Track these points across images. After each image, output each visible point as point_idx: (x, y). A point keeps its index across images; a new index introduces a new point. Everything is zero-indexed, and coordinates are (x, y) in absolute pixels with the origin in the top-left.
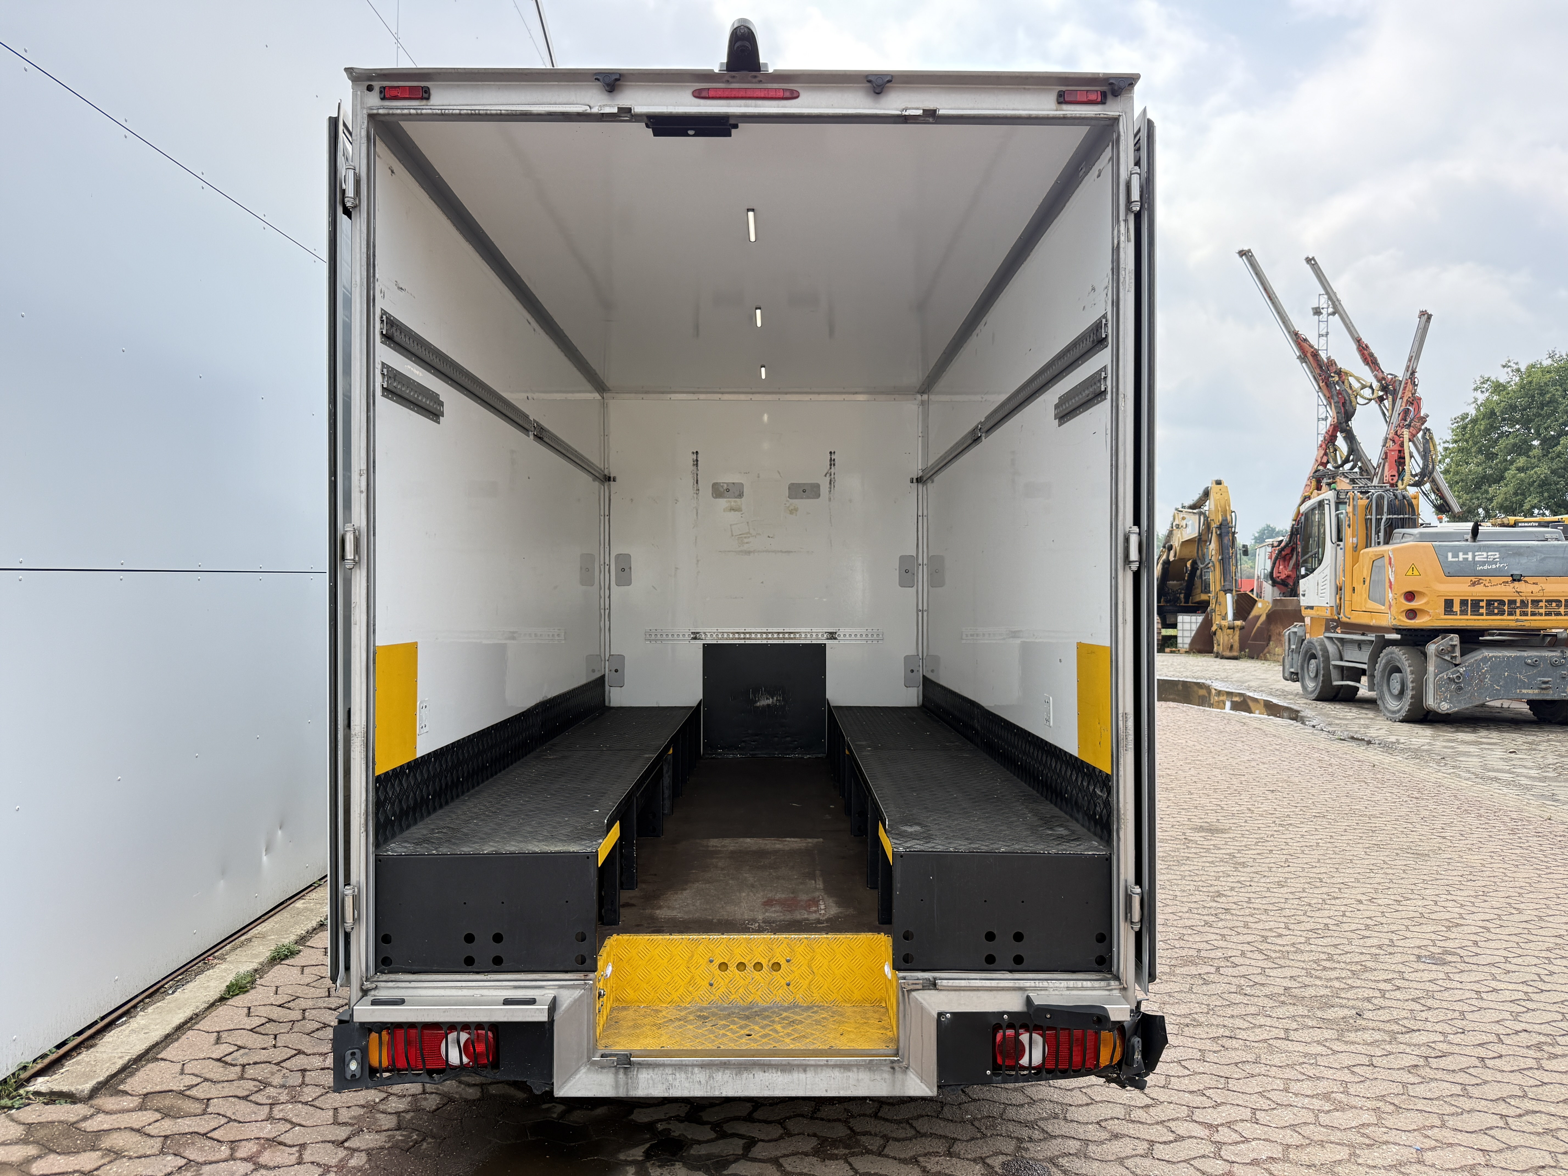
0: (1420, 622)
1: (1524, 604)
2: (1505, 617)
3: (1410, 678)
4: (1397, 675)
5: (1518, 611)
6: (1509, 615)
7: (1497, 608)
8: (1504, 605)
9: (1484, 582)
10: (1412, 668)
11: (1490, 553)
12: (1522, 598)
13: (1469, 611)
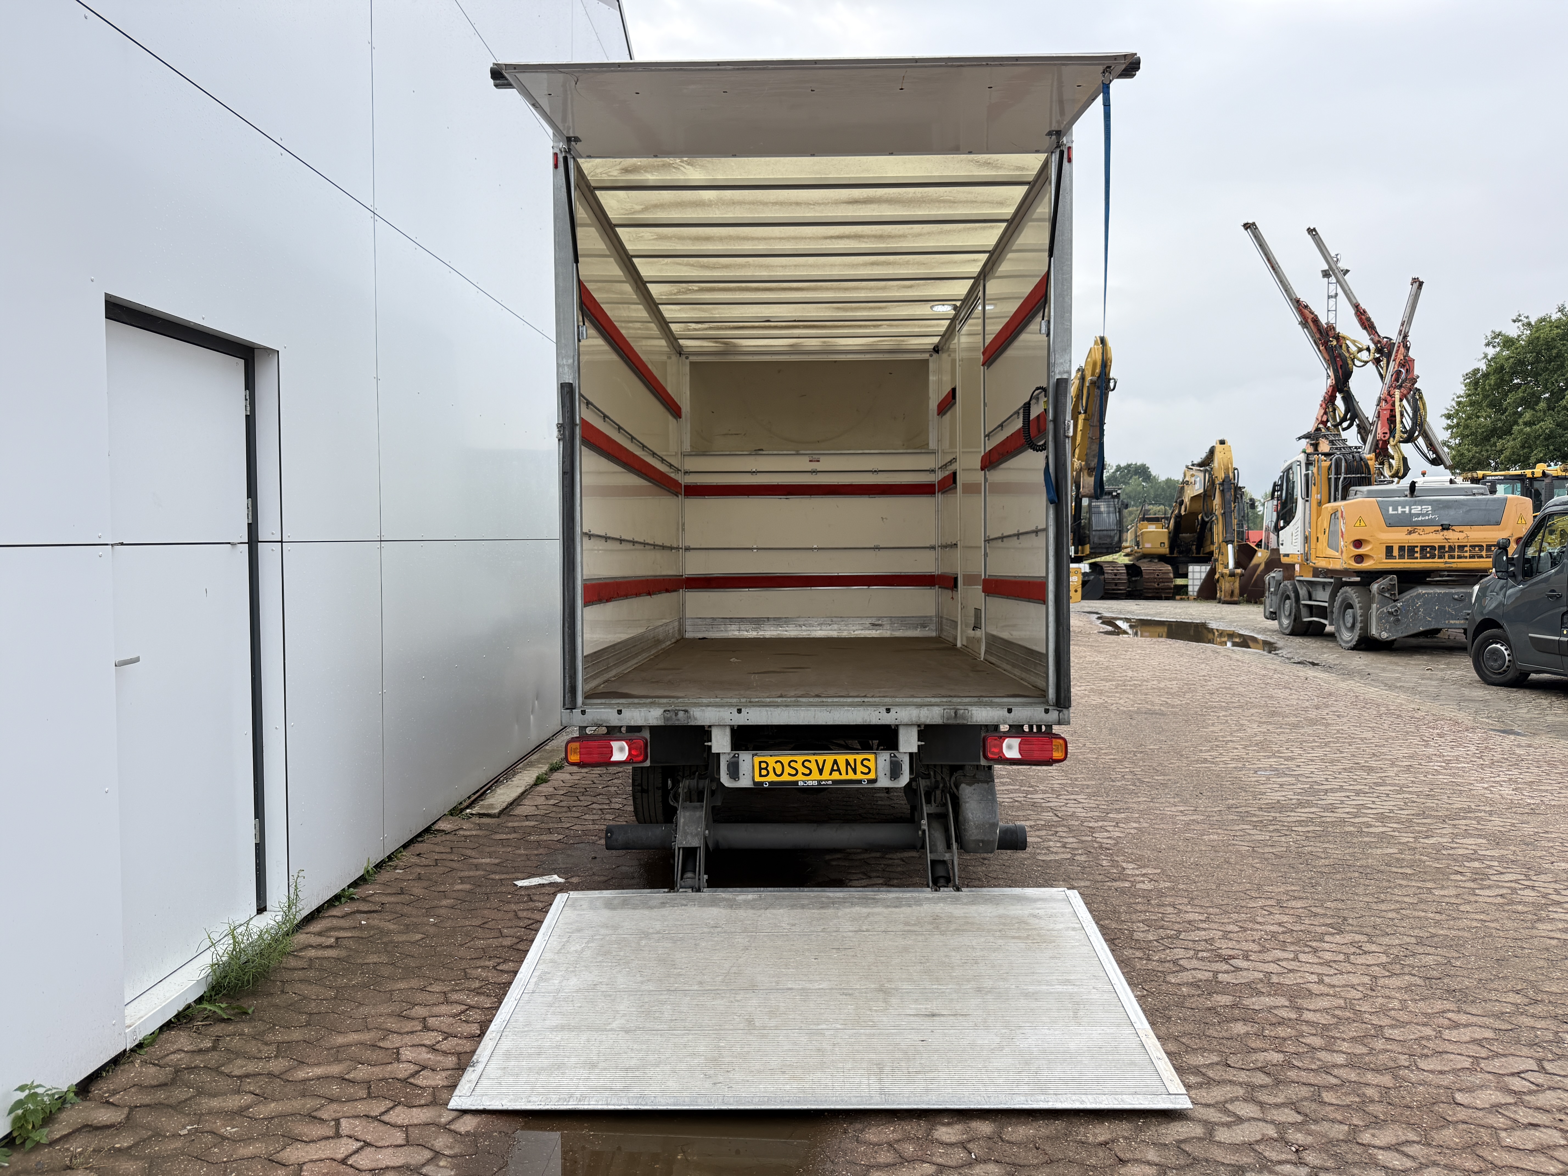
0: (1367, 565)
1: (1451, 549)
2: (1436, 560)
5: (1446, 555)
6: (1439, 558)
7: (1429, 552)
8: (1435, 550)
9: (1419, 531)
10: (1361, 605)
11: (1423, 507)
12: (1450, 544)
13: (1406, 556)
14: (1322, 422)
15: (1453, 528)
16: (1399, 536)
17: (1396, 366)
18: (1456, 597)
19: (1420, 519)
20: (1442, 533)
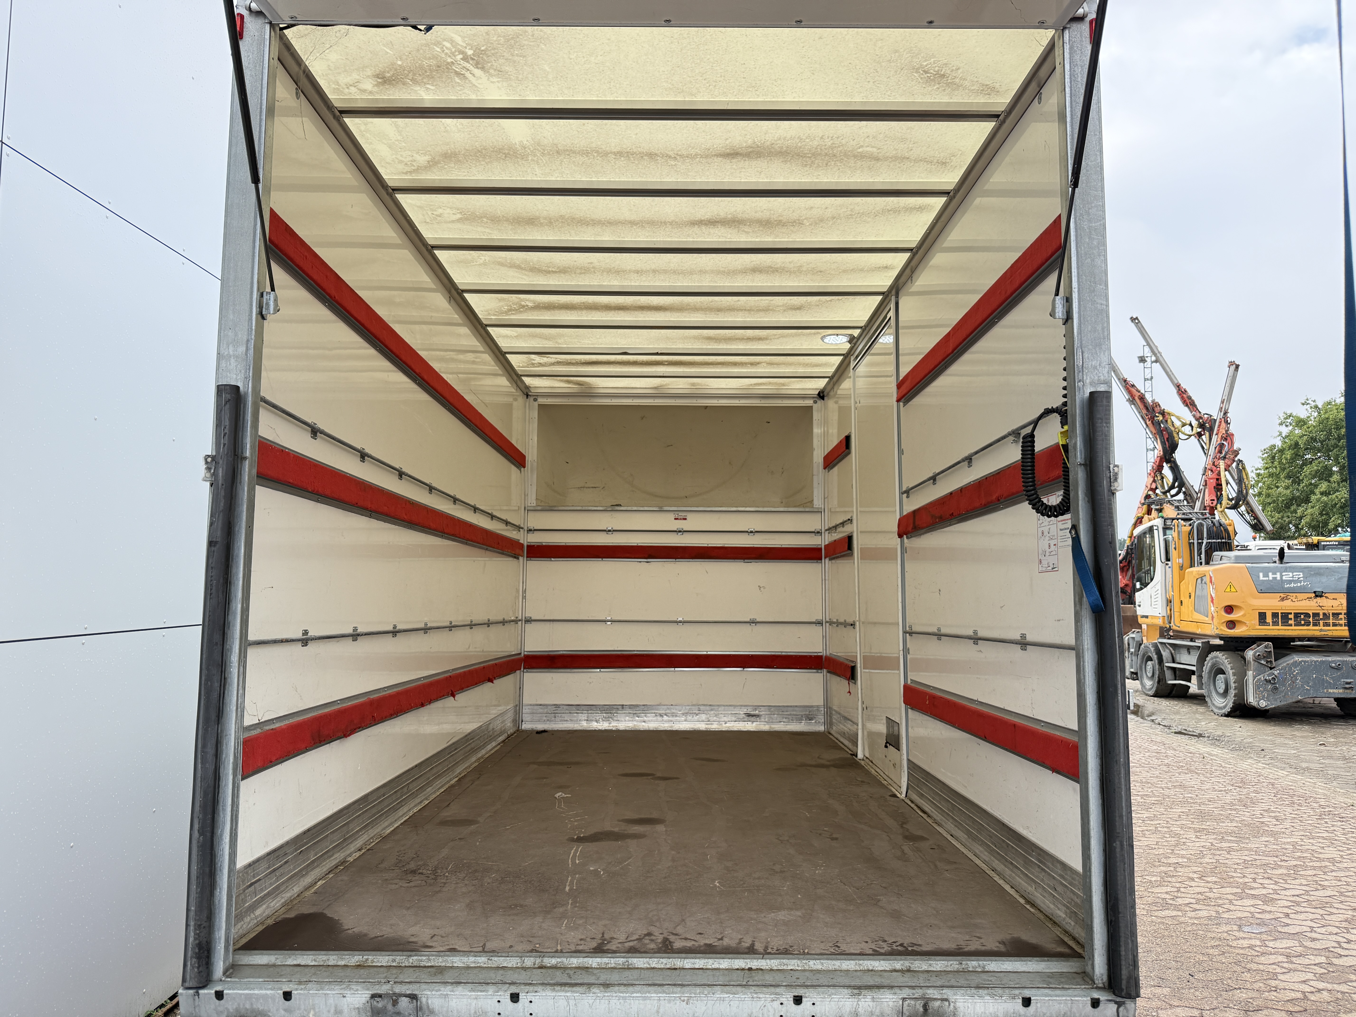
0: (1239, 631)
1: (1326, 616)
2: (1311, 627)
3: (1232, 679)
4: (1222, 676)
5: (1321, 622)
6: (1314, 625)
7: (1303, 620)
8: (1310, 617)
9: (1291, 598)
10: (1234, 671)
11: (1295, 574)
12: (1324, 611)
13: (1280, 623)
14: (1151, 489)
15: (1326, 595)
16: (1272, 603)
17: (1219, 440)
18: (1333, 665)
19: (1292, 585)
20: (1315, 600)
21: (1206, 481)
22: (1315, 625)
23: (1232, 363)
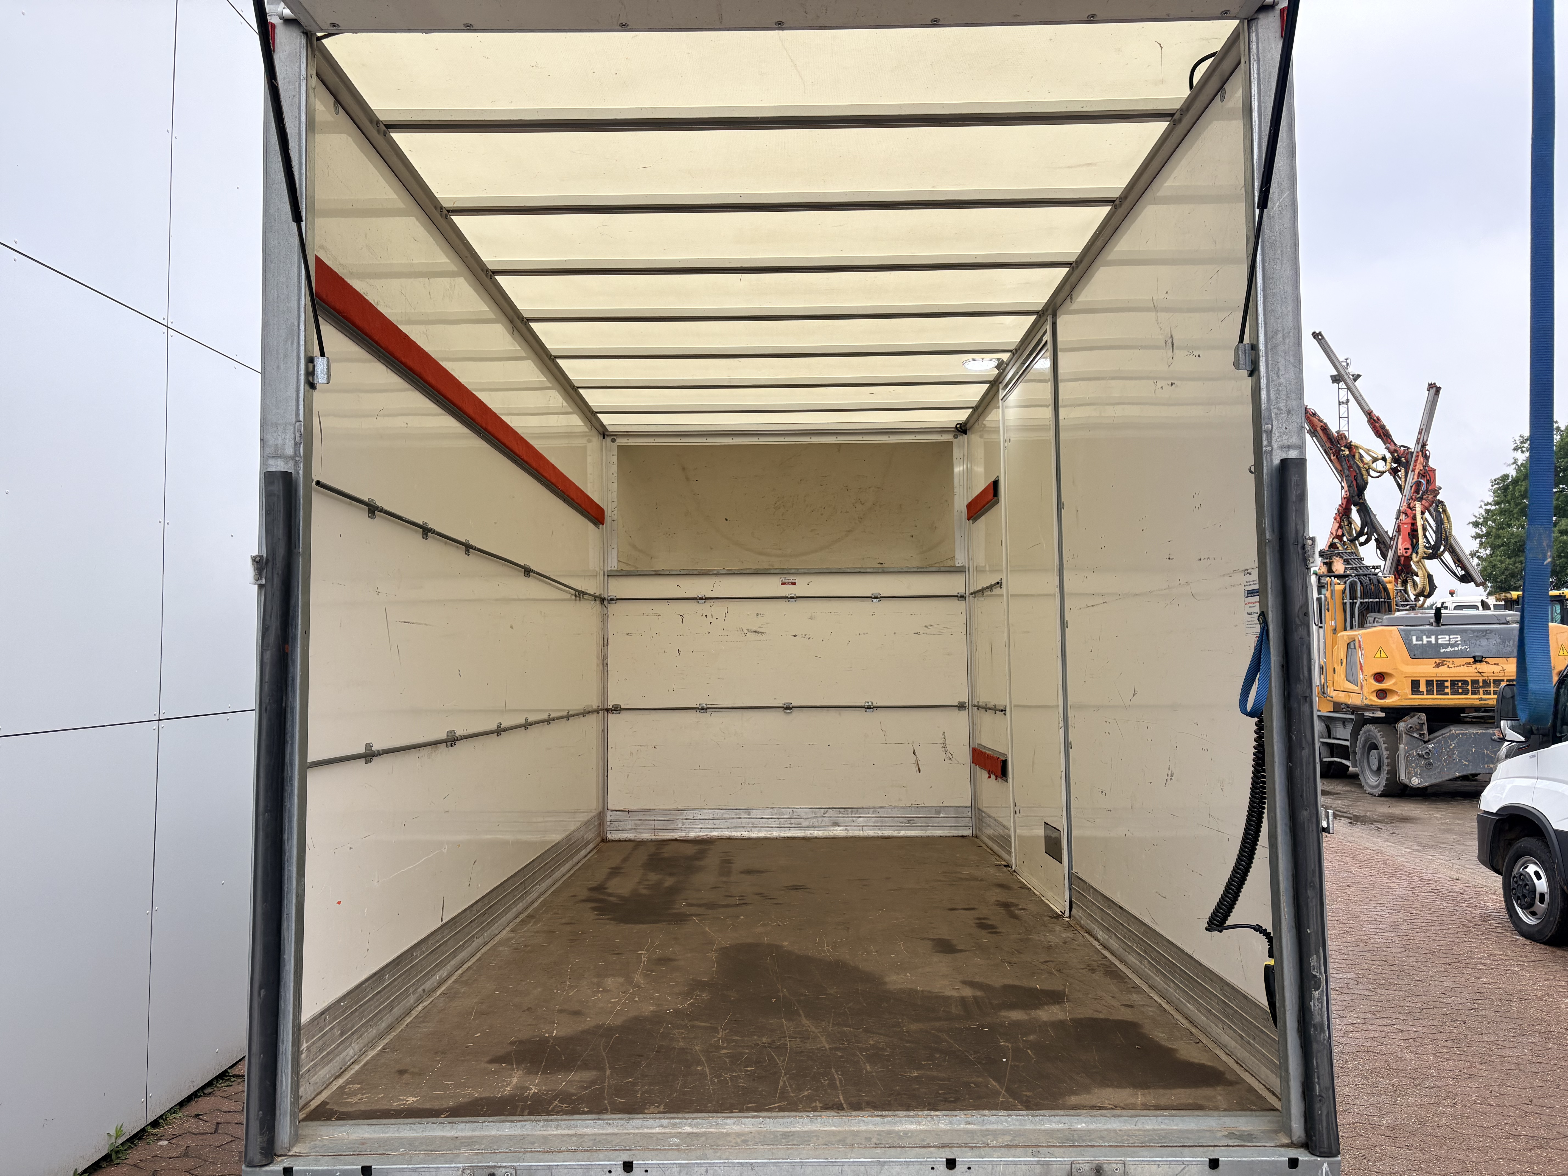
0: (1391, 701)
1: (1486, 683)
2: (1469, 696)
3: (1385, 754)
4: (1375, 751)
5: (1481, 691)
6: (1472, 694)
7: (1461, 687)
8: (1468, 685)
9: (1448, 663)
10: (1386, 745)
11: (1451, 637)
12: (1484, 678)
13: (1435, 691)
15: (1487, 660)
16: (1426, 669)
17: (1416, 477)
18: (1496, 738)
19: (1448, 650)
20: (1474, 666)
21: (1399, 526)
22: (1474, 693)
23: (1431, 386)
